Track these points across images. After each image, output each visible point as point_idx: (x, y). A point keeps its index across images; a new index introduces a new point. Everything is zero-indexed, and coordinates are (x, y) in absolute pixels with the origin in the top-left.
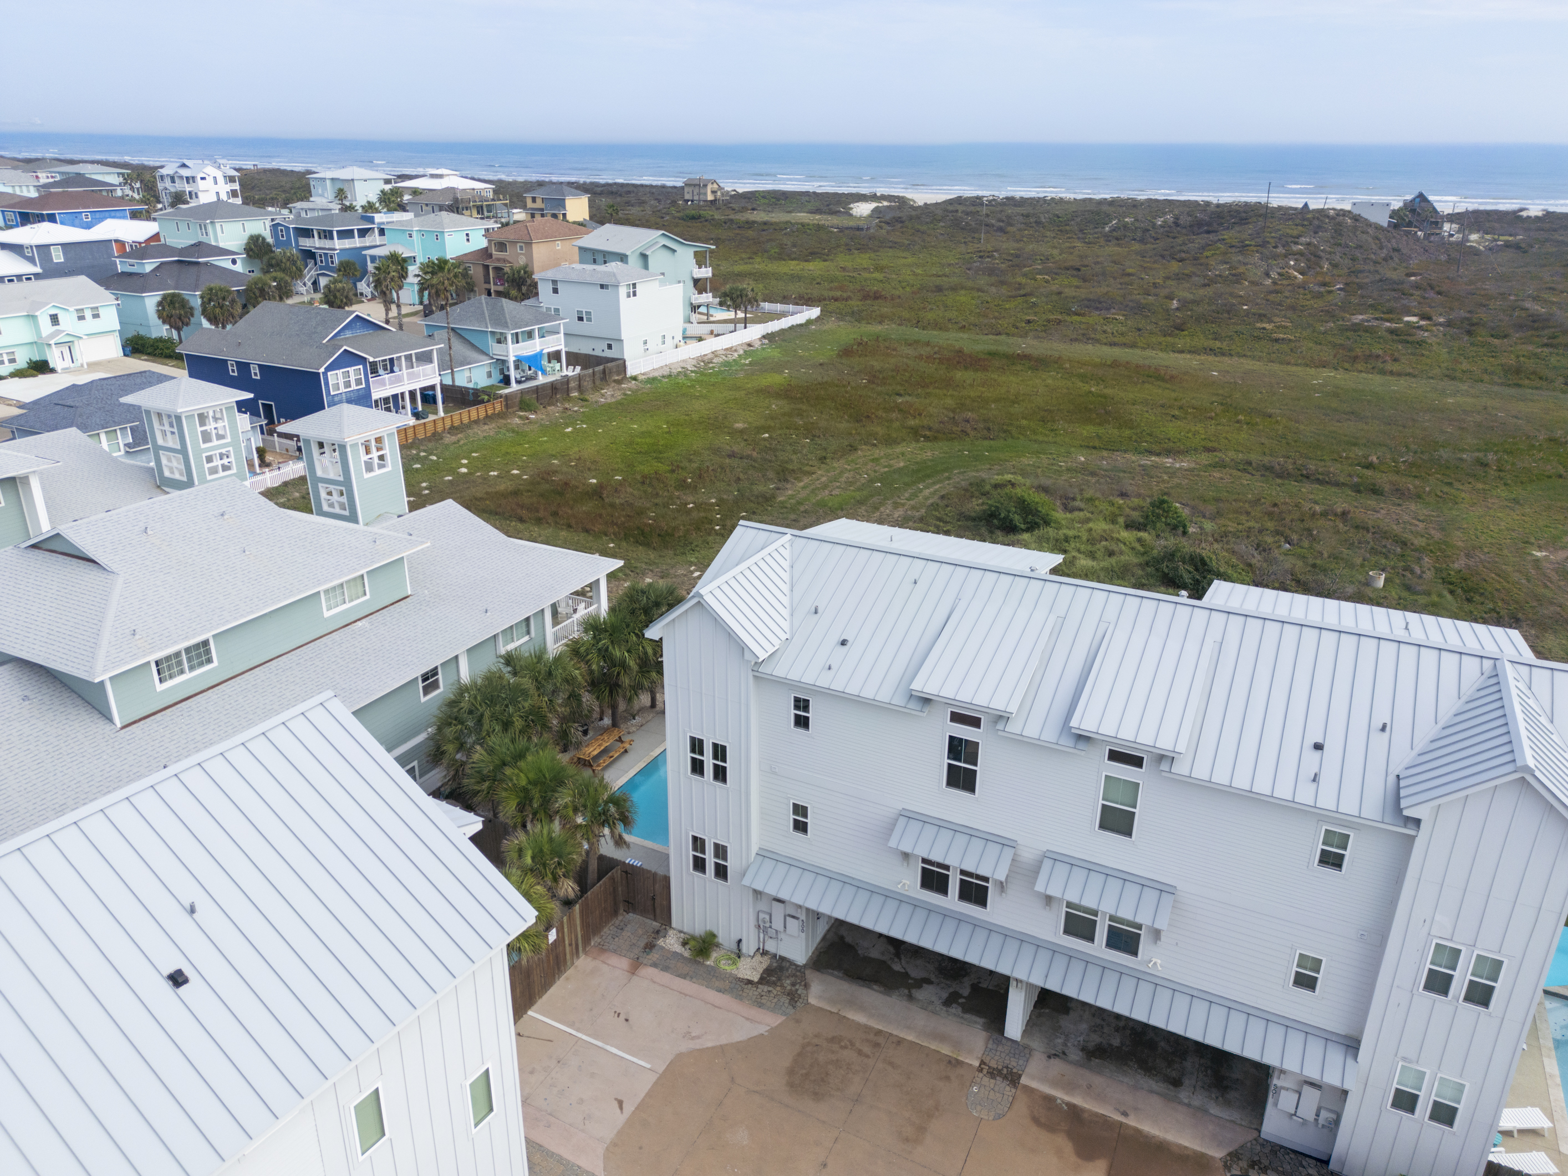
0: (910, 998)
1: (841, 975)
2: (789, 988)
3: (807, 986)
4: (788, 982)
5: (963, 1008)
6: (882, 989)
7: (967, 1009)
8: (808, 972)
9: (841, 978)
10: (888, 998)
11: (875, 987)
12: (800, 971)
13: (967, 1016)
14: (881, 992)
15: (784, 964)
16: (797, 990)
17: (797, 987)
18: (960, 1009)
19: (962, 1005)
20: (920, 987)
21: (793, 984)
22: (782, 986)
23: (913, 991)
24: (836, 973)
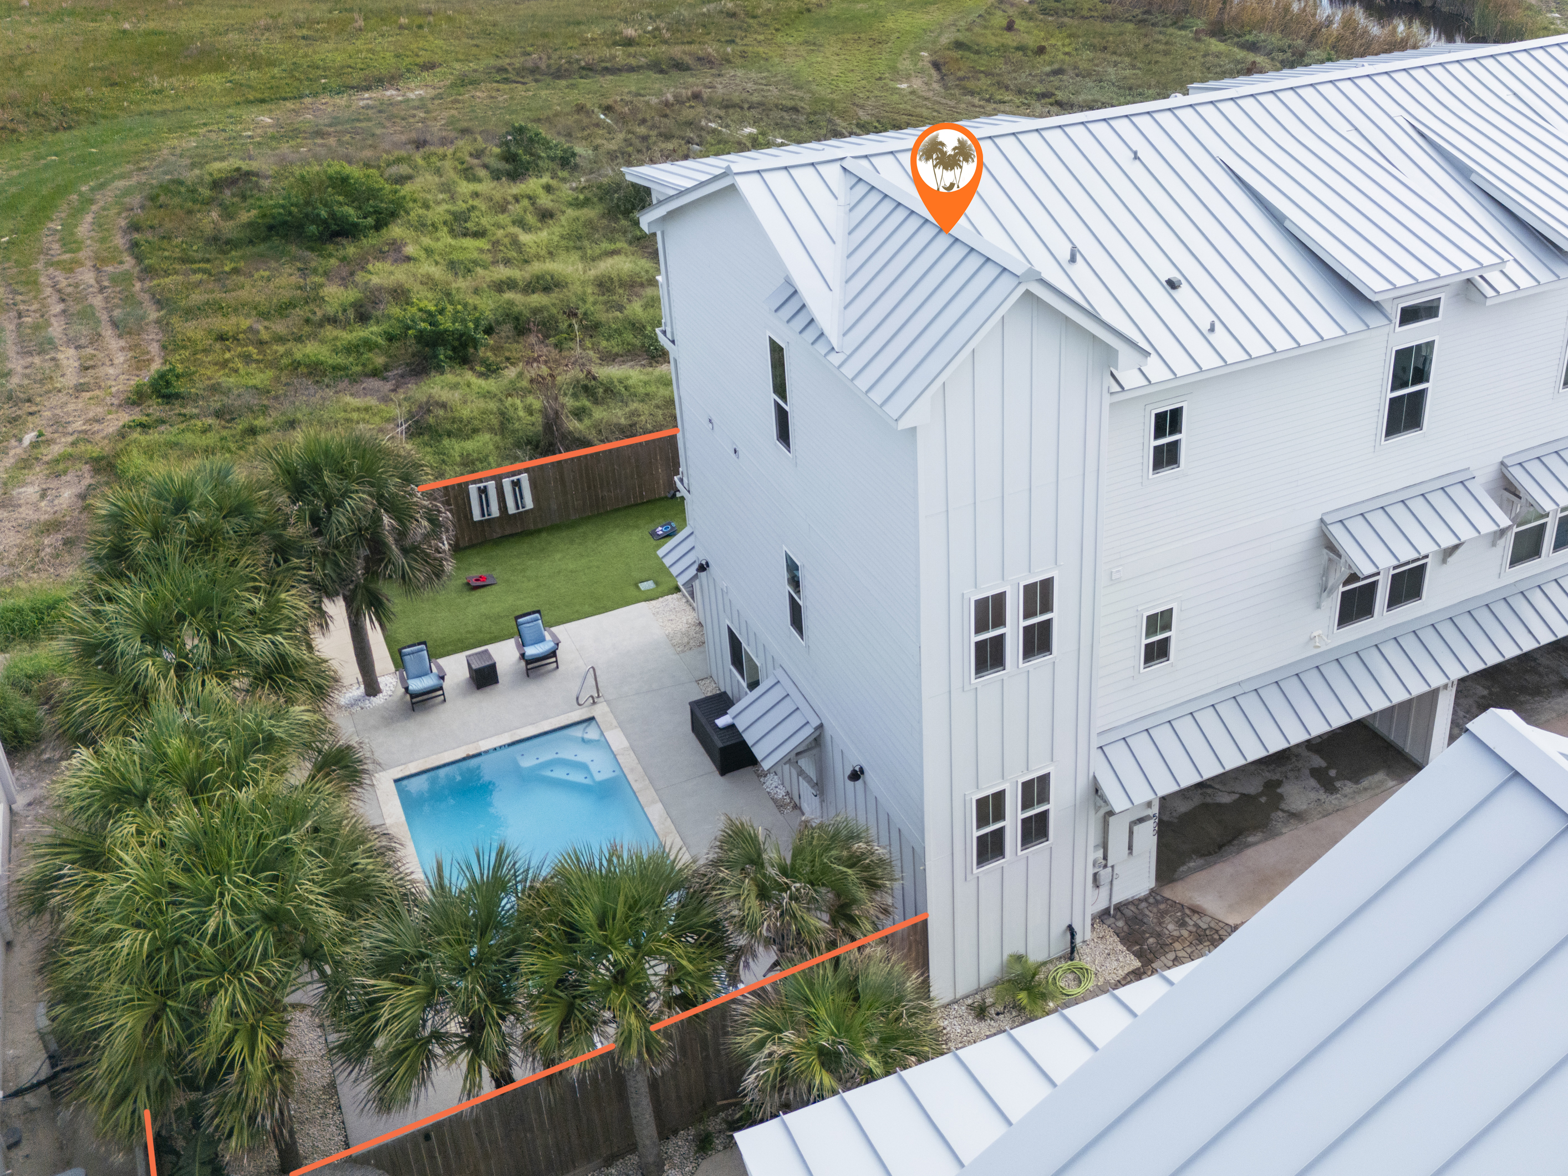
0: (1297, 816)
1: (1200, 862)
2: (1185, 933)
3: (1195, 911)
4: (1171, 927)
5: (1350, 780)
6: (1259, 836)
7: (1355, 776)
8: (1167, 893)
9: (1208, 865)
10: (1283, 838)
11: (1251, 839)
12: (1157, 902)
13: (1365, 783)
14: (1266, 839)
15: (1128, 913)
16: (1196, 925)
17: (1191, 923)
18: (1349, 783)
19: (1340, 777)
20: (1281, 797)
21: (1182, 924)
22: (1177, 939)
23: (1283, 806)
24: (1192, 864)
